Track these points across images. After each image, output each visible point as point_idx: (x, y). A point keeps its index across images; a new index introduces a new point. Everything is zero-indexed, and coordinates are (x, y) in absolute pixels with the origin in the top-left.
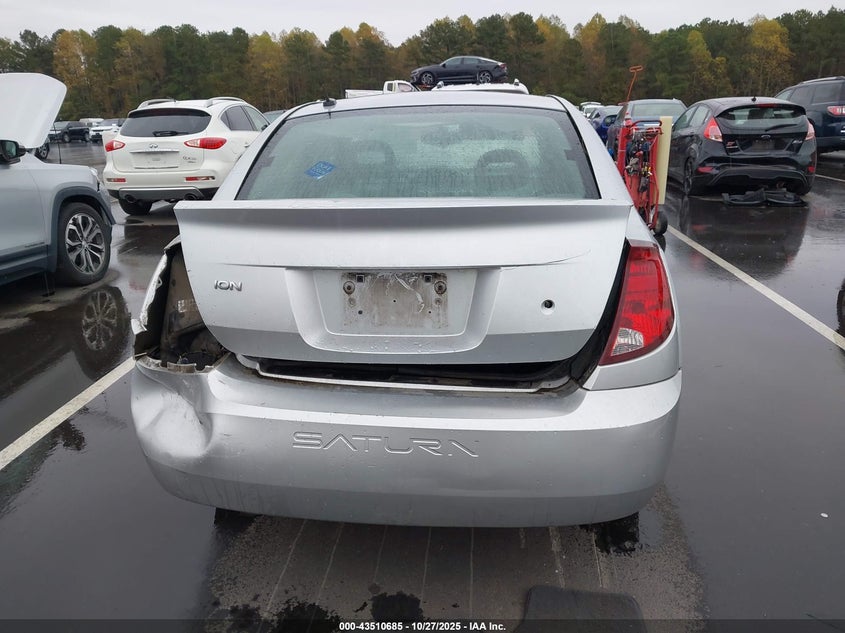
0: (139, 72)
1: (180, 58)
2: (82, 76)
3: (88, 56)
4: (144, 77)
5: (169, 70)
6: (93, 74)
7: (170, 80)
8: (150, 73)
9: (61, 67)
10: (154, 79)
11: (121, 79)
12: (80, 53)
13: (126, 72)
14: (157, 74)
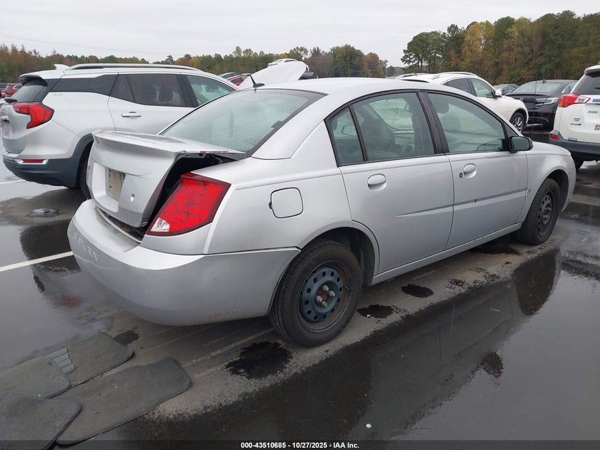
0: (519, 49)
1: (553, 38)
2: (479, 53)
3: (487, 39)
4: (522, 53)
5: (542, 46)
6: (486, 52)
7: (541, 55)
8: (527, 49)
9: (466, 48)
10: (529, 54)
11: (504, 55)
12: (482, 38)
13: (510, 49)
14: (532, 51)
